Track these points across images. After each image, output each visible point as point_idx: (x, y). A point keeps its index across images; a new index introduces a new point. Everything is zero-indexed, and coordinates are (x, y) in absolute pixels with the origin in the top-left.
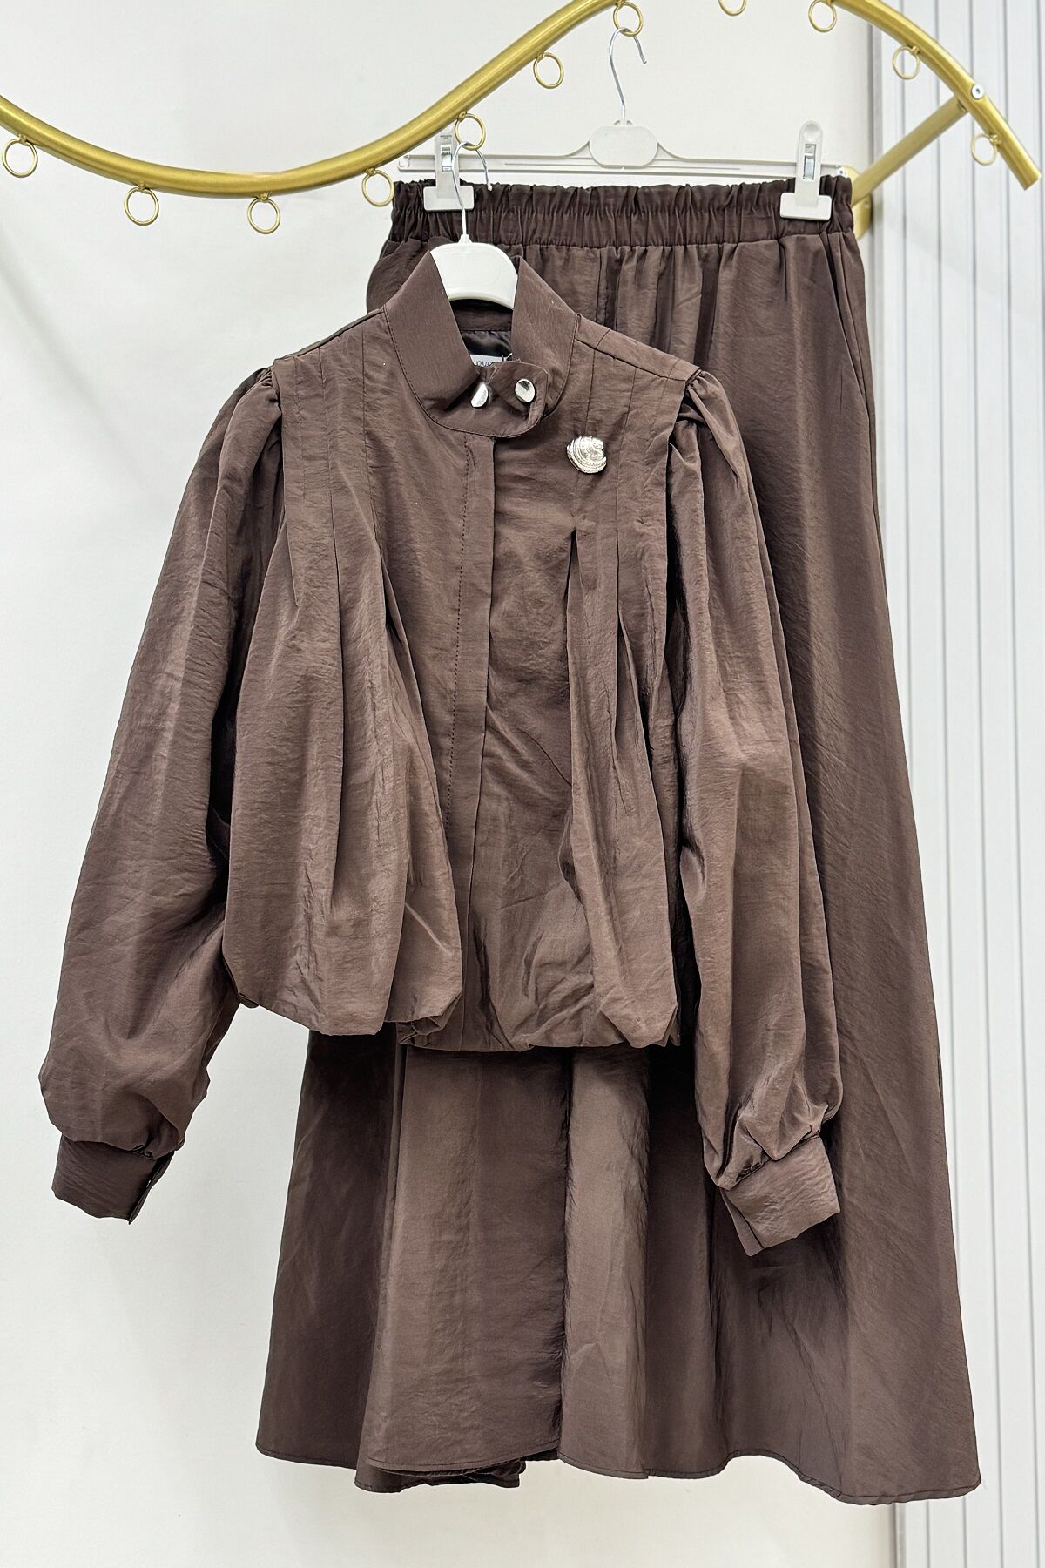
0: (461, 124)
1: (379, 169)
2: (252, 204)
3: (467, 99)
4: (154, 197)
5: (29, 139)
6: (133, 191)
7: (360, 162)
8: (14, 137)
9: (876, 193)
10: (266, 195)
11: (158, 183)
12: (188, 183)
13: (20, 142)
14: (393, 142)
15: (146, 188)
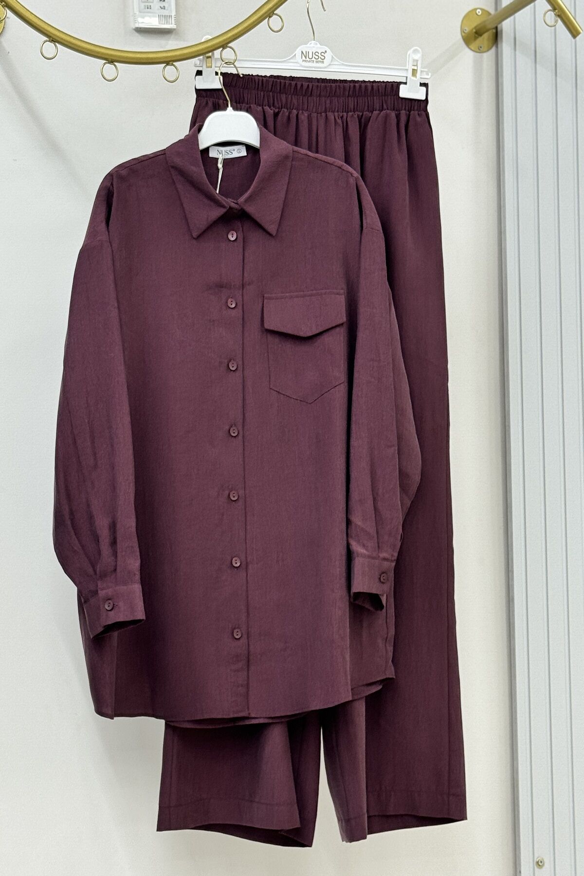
0: (271, 19)
1: (229, 45)
2: (165, 67)
3: (273, 6)
4: (115, 66)
5: (54, 40)
6: (105, 64)
7: (220, 42)
8: (46, 39)
9: (499, 26)
10: (171, 63)
11: (117, 59)
12: (133, 58)
13: (49, 41)
14: (236, 31)
15: (111, 61)
